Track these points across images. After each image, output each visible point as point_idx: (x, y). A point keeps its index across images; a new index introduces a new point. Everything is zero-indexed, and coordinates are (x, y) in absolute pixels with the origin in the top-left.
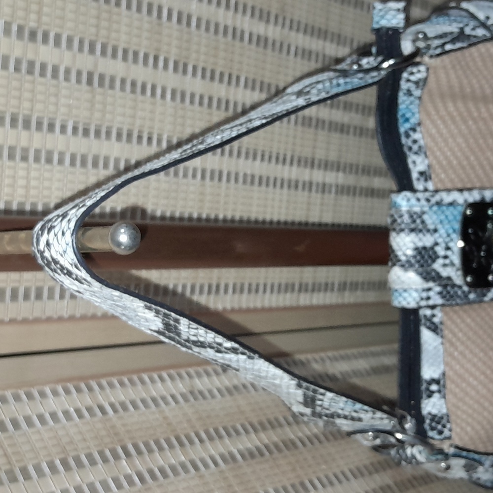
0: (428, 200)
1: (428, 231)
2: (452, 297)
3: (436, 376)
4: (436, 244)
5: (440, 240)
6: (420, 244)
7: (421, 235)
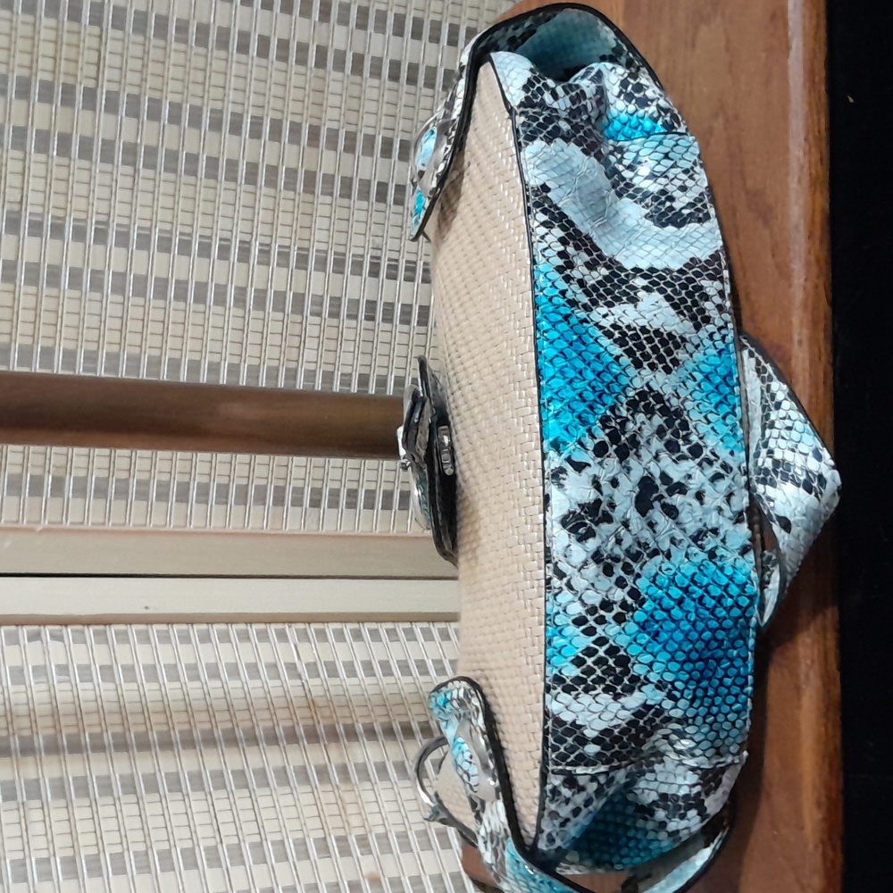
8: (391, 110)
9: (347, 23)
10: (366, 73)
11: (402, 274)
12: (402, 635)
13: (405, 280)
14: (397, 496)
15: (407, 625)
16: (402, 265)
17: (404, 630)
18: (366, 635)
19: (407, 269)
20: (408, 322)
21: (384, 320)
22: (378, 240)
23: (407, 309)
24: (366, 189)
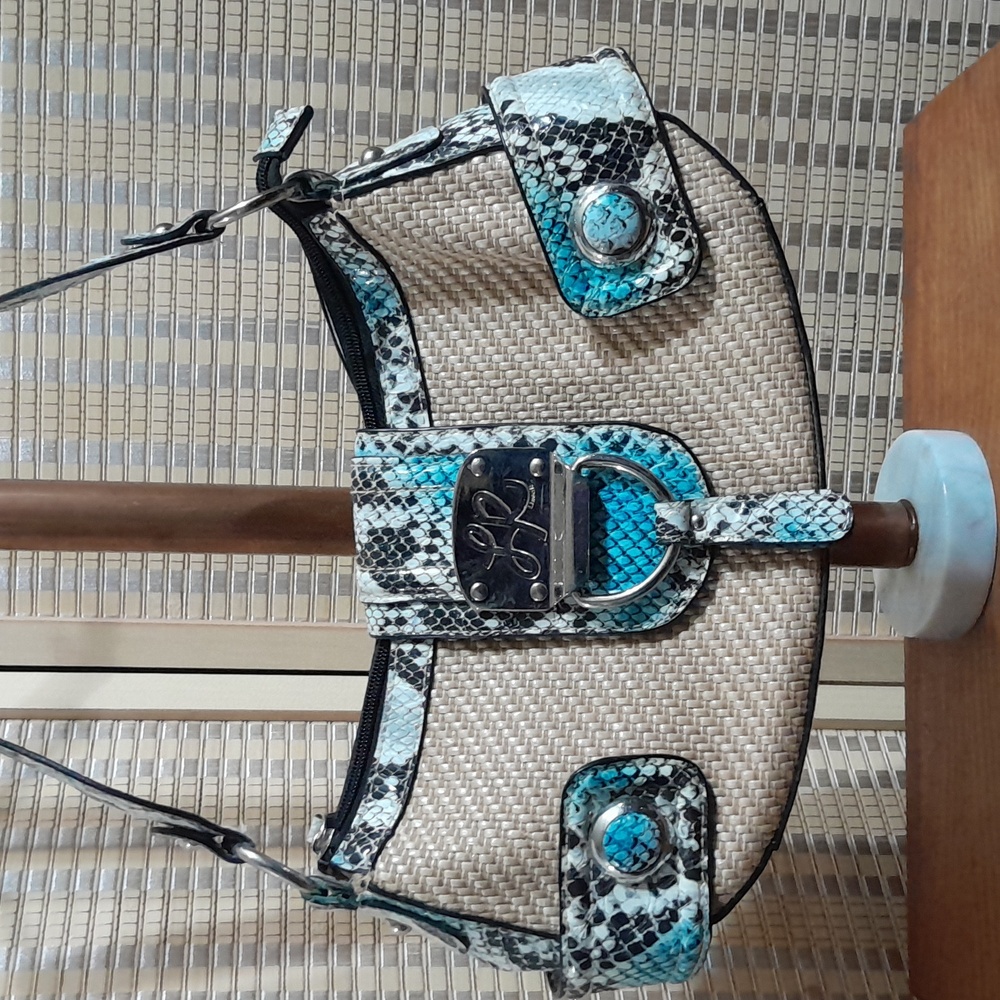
0: (400, 447)
1: (397, 501)
2: (447, 622)
3: (400, 761)
4: (414, 524)
5: (420, 518)
6: (379, 524)
7: (381, 508)
8: (840, 197)
9: (788, 115)
10: (811, 161)
11: (856, 364)
12: (864, 744)
13: (860, 371)
14: (858, 597)
15: (871, 734)
16: (856, 356)
17: (866, 738)
18: (843, 742)
19: (862, 359)
20: (865, 415)
21: (838, 414)
22: (829, 332)
23: (864, 401)
24: (815, 280)
